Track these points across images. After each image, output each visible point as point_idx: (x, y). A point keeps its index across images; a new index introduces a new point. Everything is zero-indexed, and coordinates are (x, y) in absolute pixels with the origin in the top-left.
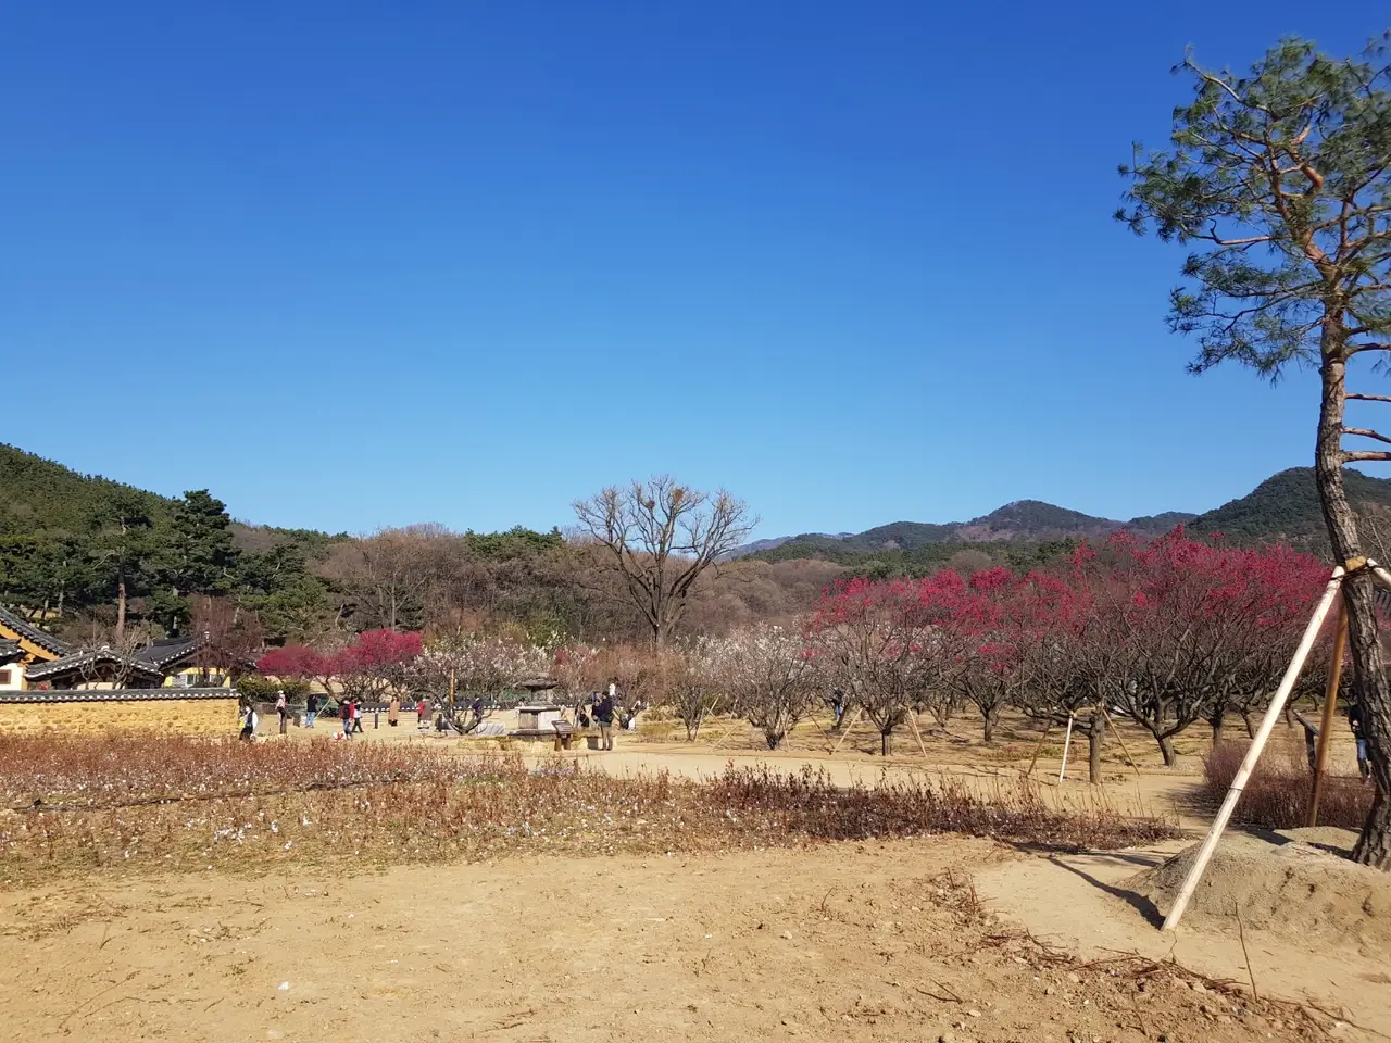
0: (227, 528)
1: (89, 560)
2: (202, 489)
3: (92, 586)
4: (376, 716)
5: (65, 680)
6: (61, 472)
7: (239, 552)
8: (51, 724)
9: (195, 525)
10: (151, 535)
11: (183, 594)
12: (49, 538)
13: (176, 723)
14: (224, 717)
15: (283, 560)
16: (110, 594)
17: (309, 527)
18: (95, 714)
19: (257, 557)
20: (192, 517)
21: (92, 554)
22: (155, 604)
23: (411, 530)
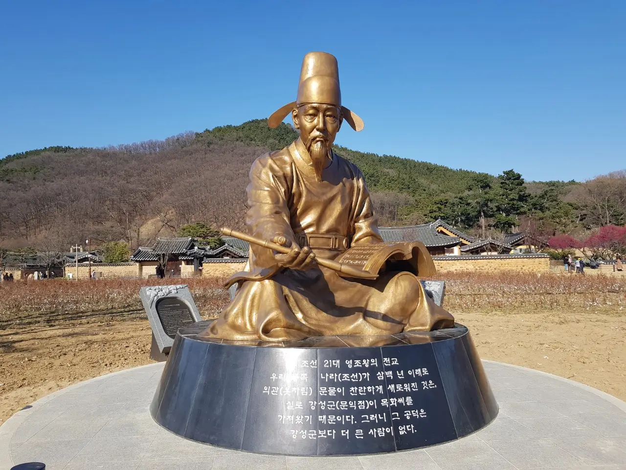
0: (523, 185)
1: (468, 204)
2: (510, 169)
3: (471, 215)
4: (614, 266)
5: (476, 251)
6: (446, 170)
7: (530, 195)
8: (477, 268)
9: (509, 186)
10: (491, 192)
11: (508, 215)
12: (451, 197)
13: (524, 268)
14: (543, 265)
15: (548, 196)
16: (478, 217)
17: (555, 179)
18: (492, 264)
19: (536, 196)
20: (507, 182)
21: (469, 201)
22: (496, 220)
23: (610, 175)
